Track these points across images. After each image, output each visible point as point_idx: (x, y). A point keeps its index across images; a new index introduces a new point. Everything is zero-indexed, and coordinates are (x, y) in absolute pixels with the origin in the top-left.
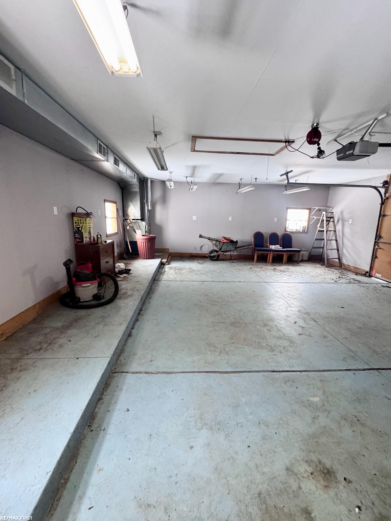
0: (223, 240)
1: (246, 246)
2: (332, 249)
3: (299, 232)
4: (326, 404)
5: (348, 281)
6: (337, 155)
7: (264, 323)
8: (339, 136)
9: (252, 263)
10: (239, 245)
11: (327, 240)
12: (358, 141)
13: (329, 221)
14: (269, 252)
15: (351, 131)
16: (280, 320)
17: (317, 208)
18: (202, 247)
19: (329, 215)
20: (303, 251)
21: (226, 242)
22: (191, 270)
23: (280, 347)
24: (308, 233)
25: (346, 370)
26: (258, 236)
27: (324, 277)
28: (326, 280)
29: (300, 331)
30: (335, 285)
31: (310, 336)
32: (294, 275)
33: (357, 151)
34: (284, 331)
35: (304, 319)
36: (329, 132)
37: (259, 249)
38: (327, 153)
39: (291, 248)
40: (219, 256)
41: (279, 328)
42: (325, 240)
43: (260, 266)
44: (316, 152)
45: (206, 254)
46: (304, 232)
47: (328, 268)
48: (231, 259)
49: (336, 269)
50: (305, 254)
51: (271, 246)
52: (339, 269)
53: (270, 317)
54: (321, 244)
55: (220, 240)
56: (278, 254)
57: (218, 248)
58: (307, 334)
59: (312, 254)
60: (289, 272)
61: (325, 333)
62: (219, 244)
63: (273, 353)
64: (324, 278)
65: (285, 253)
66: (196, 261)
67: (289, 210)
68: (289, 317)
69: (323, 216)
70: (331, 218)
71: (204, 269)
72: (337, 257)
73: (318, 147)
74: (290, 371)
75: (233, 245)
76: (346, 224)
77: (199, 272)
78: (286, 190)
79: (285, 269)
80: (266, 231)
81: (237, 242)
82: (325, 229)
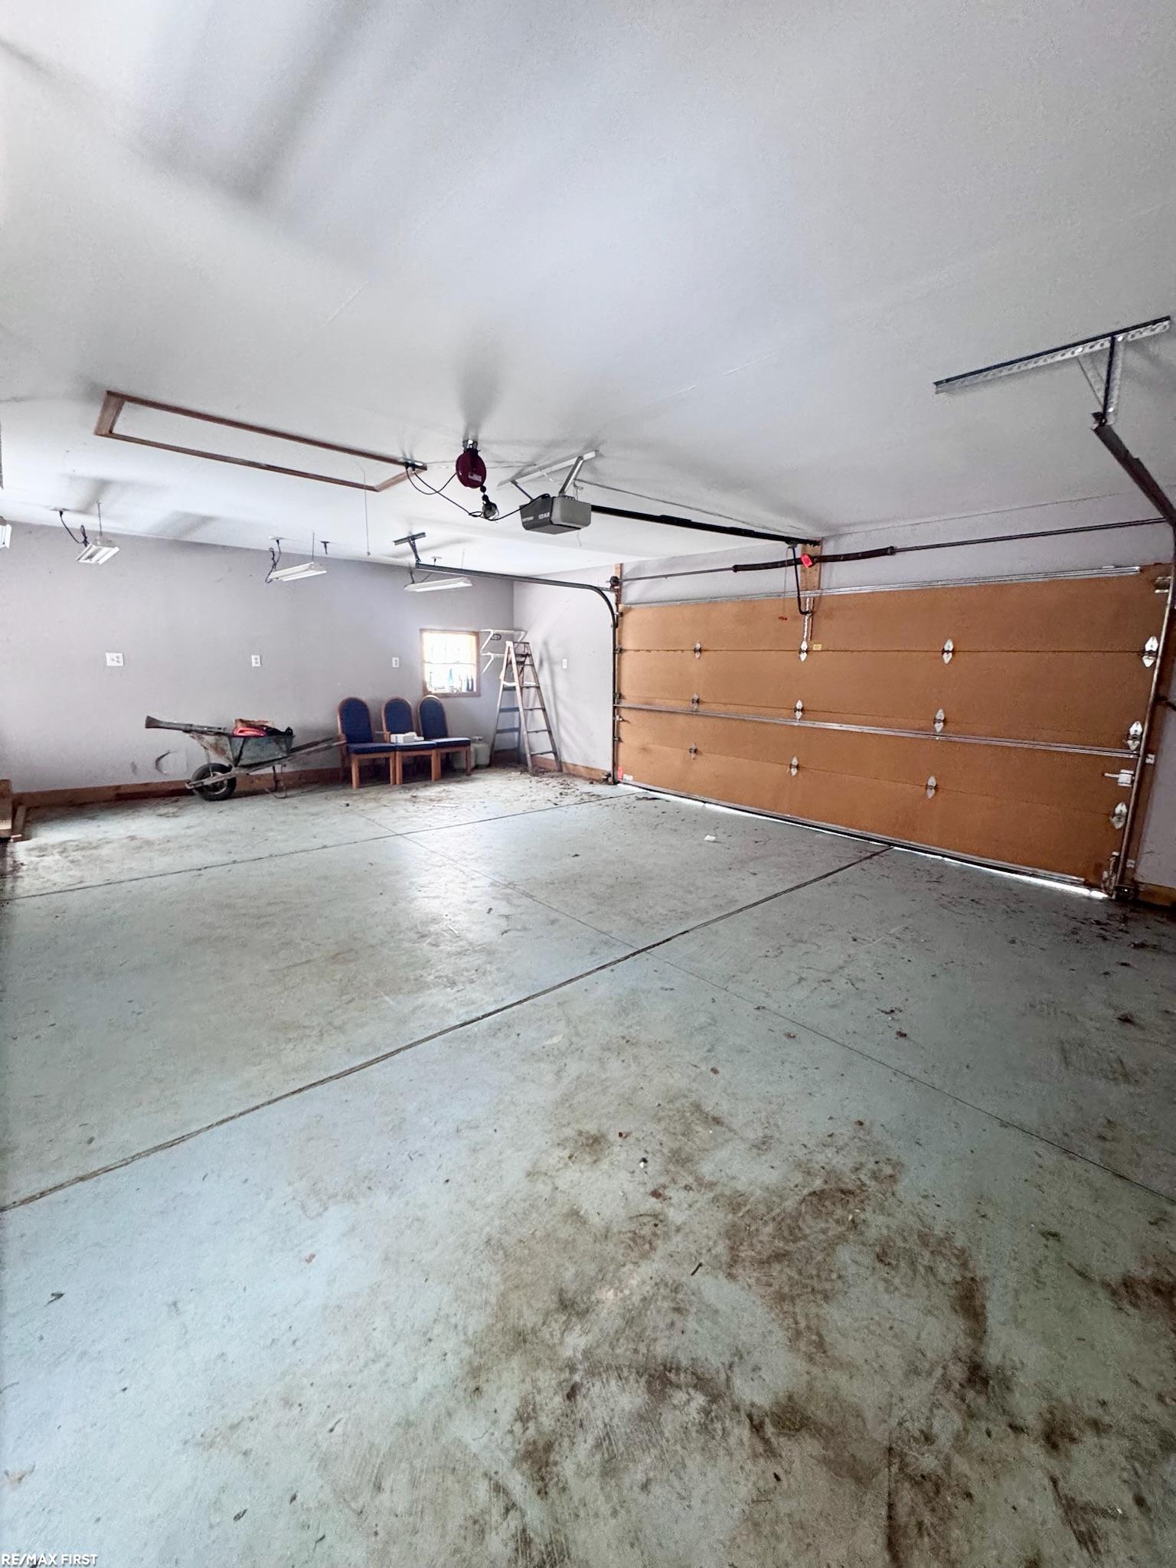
0: (241, 732)
1: (320, 742)
2: (537, 732)
3: (460, 695)
4: (575, 1039)
5: (578, 799)
6: (522, 517)
7: (418, 933)
8: (520, 475)
9: (348, 791)
10: (297, 742)
11: (524, 710)
12: (557, 495)
13: (523, 663)
14: (392, 754)
15: (541, 469)
16: (455, 915)
17: (493, 632)
18: (163, 760)
19: (521, 650)
20: (474, 741)
21: (255, 736)
22: (134, 843)
23: (468, 971)
24: (479, 695)
25: (598, 969)
26: (353, 711)
27: (533, 798)
28: (536, 803)
29: (504, 924)
30: (556, 812)
31: (525, 929)
32: (464, 805)
33: (557, 515)
34: (470, 936)
35: (507, 899)
36: (499, 462)
37: (364, 749)
38: (502, 510)
39: (446, 736)
40: (232, 782)
41: (456, 932)
42: (521, 710)
43: (372, 795)
44: (479, 506)
45: (185, 781)
46: (470, 693)
47: (536, 778)
48: (277, 787)
49: (552, 777)
50: (481, 751)
51: (393, 736)
52: (557, 777)
53: (430, 916)
54: (513, 723)
55: (231, 732)
56: (415, 757)
57: (228, 758)
58: (519, 927)
59: (499, 746)
60: (452, 799)
61: (554, 915)
62: (230, 743)
63: (455, 989)
64: (532, 801)
65: (433, 752)
66: (146, 811)
67: (425, 635)
68: (473, 902)
69: (509, 653)
70: (526, 656)
71: (190, 832)
72: (551, 749)
73: (482, 494)
74: (498, 1011)
75: (277, 743)
76: (557, 669)
77: (171, 845)
78: (413, 582)
79: (440, 792)
80: (374, 694)
81: (289, 732)
82: (516, 684)
